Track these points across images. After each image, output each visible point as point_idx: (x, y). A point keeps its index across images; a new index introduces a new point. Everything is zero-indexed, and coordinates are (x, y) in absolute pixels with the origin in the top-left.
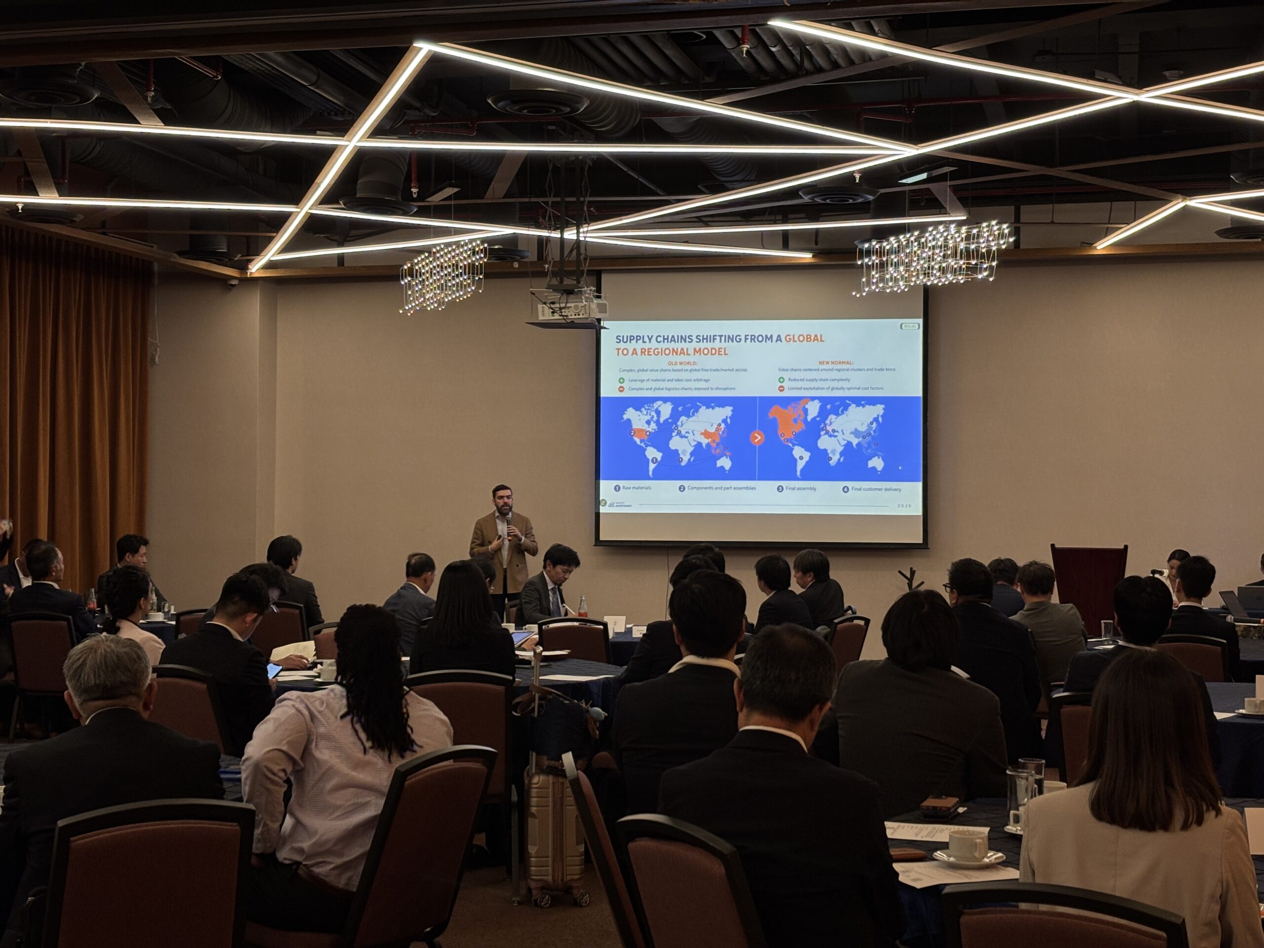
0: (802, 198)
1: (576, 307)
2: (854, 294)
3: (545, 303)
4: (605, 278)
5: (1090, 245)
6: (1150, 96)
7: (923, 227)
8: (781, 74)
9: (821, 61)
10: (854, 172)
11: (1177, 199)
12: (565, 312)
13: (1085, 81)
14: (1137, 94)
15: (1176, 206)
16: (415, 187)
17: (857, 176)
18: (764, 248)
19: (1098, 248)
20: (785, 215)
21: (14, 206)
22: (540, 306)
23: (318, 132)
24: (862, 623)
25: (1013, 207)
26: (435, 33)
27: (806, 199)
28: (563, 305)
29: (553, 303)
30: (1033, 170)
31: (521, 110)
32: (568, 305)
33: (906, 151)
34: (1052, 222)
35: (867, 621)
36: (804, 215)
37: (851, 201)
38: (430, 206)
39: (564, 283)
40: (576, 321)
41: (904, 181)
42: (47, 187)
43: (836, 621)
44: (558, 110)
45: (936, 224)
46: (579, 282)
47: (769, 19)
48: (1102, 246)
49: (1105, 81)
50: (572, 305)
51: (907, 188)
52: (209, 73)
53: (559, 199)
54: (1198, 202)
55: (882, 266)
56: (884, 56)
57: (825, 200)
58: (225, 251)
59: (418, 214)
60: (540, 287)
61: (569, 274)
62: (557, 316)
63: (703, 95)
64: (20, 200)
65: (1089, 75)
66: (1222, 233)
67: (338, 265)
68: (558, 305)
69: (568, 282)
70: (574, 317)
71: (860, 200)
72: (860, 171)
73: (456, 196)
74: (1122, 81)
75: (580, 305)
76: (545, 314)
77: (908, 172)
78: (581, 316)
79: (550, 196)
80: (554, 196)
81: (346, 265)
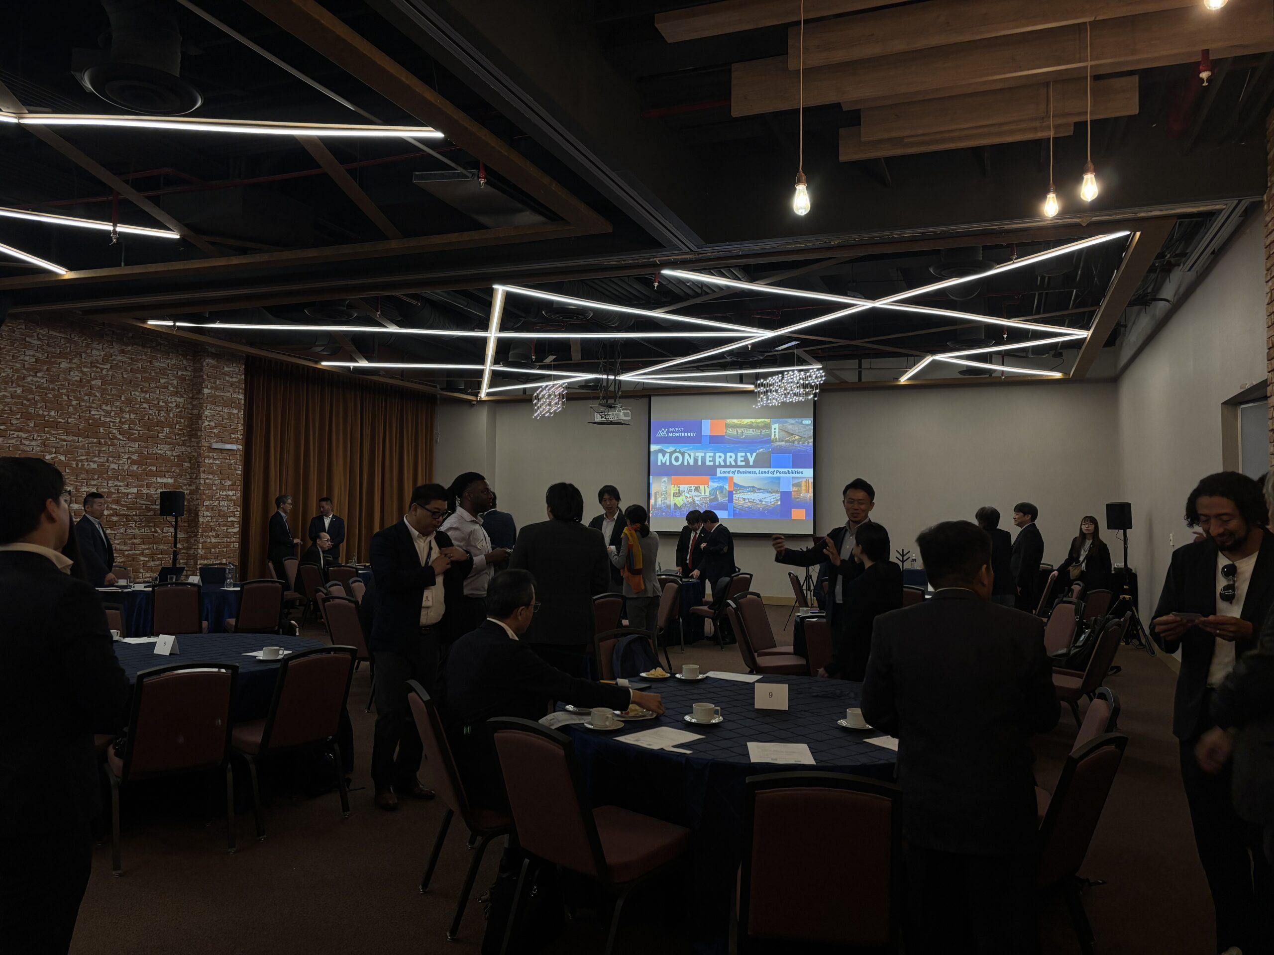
0: (726, 358)
1: (613, 414)
2: (754, 406)
3: (598, 413)
4: (653, 398)
5: (897, 379)
6: (882, 303)
7: (782, 373)
8: (687, 297)
9: (699, 291)
10: (747, 345)
11: (928, 355)
12: (608, 417)
13: (842, 297)
14: (874, 303)
15: (928, 360)
16: (533, 356)
17: (750, 347)
18: (728, 383)
19: (902, 381)
20: (724, 367)
21: (348, 368)
22: (596, 414)
23: (476, 330)
24: (749, 576)
25: (857, 360)
26: (504, 281)
27: (729, 359)
28: (606, 413)
29: (602, 412)
30: (843, 342)
31: (559, 317)
32: (609, 413)
33: (768, 334)
34: (871, 368)
35: (751, 575)
36: (748, 366)
37: (751, 359)
38: (545, 365)
39: (609, 402)
40: (613, 422)
41: (777, 349)
42: (360, 358)
43: (733, 575)
44: (577, 317)
45: (788, 371)
46: (615, 401)
47: (661, 270)
48: (903, 380)
49: (854, 297)
50: (611, 413)
51: (778, 353)
52: (414, 302)
53: (606, 360)
54: (940, 357)
55: (766, 393)
56: (728, 287)
57: (738, 359)
58: (463, 388)
59: (539, 369)
60: (595, 404)
61: (611, 398)
62: (603, 419)
63: (651, 309)
64: (351, 365)
65: (844, 294)
66: (961, 373)
67: (523, 394)
68: (603, 414)
69: (611, 401)
70: (612, 419)
71: (756, 359)
72: (751, 344)
73: (554, 360)
74: (864, 296)
75: (615, 413)
76: (598, 418)
77: (778, 344)
78: (615, 419)
79: (601, 359)
80: (604, 359)
81: (527, 393)
